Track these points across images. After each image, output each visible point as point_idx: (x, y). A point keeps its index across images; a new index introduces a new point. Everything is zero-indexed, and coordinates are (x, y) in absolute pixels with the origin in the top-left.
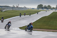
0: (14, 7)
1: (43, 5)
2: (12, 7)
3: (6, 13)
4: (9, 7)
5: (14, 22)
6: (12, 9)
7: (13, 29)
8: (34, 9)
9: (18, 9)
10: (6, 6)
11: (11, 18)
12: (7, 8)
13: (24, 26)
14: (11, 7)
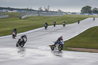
1: (91, 8)
2: (38, 11)
3: (27, 21)
5: (41, 36)
7: (40, 48)
8: (75, 13)
9: (47, 14)
10: (27, 9)
11: (36, 30)
12: (30, 12)
14: (36, 11)
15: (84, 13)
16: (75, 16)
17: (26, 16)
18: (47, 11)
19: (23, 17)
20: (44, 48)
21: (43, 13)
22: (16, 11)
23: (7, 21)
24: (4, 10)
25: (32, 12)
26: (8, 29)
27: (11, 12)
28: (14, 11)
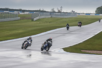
0: (54, 12)
2: (51, 12)
4: (45, 12)
6: (50, 16)
7: (53, 51)
9: (60, 15)
10: (40, 11)
12: (42, 13)
13: (72, 45)
14: (48, 12)
15: (99, 13)
16: (89, 17)
17: (38, 18)
18: (59, 12)
19: (35, 19)
20: (57, 50)
21: (56, 15)
22: (28, 13)
23: (18, 23)
24: (16, 12)
25: (45, 13)
26: (20, 31)
27: (22, 13)
28: (26, 13)
